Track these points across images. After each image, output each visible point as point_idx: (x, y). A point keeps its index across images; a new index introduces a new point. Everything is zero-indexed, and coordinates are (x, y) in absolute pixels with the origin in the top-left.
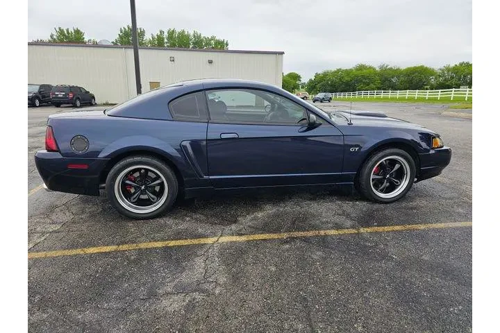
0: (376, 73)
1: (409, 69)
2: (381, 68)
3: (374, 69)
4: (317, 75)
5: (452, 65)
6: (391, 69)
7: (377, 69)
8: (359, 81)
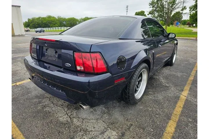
0: (57, 20)
1: (69, 19)
2: (58, 17)
3: (55, 18)
4: (29, 20)
5: (83, 18)
6: (62, 18)
7: (57, 18)
8: (51, 23)
